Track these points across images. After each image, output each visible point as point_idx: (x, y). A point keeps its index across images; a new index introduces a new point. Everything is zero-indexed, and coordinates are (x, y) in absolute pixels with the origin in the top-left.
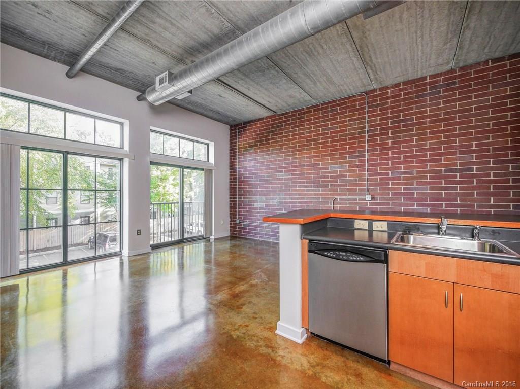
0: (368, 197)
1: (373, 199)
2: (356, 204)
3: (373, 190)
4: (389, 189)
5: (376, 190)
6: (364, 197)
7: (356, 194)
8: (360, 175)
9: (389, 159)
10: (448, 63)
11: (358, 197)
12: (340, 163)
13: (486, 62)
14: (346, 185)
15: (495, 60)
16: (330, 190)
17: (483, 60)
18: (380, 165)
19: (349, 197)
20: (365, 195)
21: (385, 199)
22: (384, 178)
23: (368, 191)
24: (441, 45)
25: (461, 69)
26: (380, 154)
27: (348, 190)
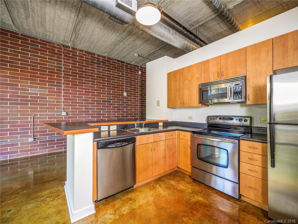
0: (64, 113)
1: (67, 114)
2: (55, 118)
3: (67, 109)
4: (77, 109)
5: (69, 109)
6: (61, 113)
7: (54, 112)
8: (57, 99)
9: (76, 91)
10: (106, 53)
11: (56, 113)
12: (40, 88)
13: (115, 60)
14: (46, 105)
15: (118, 61)
16: (30, 108)
17: (115, 58)
18: (71, 93)
19: (49, 113)
20: (61, 112)
21: (74, 115)
22: (74, 102)
23: (63, 109)
24: (108, 45)
25: (108, 58)
26: (71, 87)
27: (47, 108)
